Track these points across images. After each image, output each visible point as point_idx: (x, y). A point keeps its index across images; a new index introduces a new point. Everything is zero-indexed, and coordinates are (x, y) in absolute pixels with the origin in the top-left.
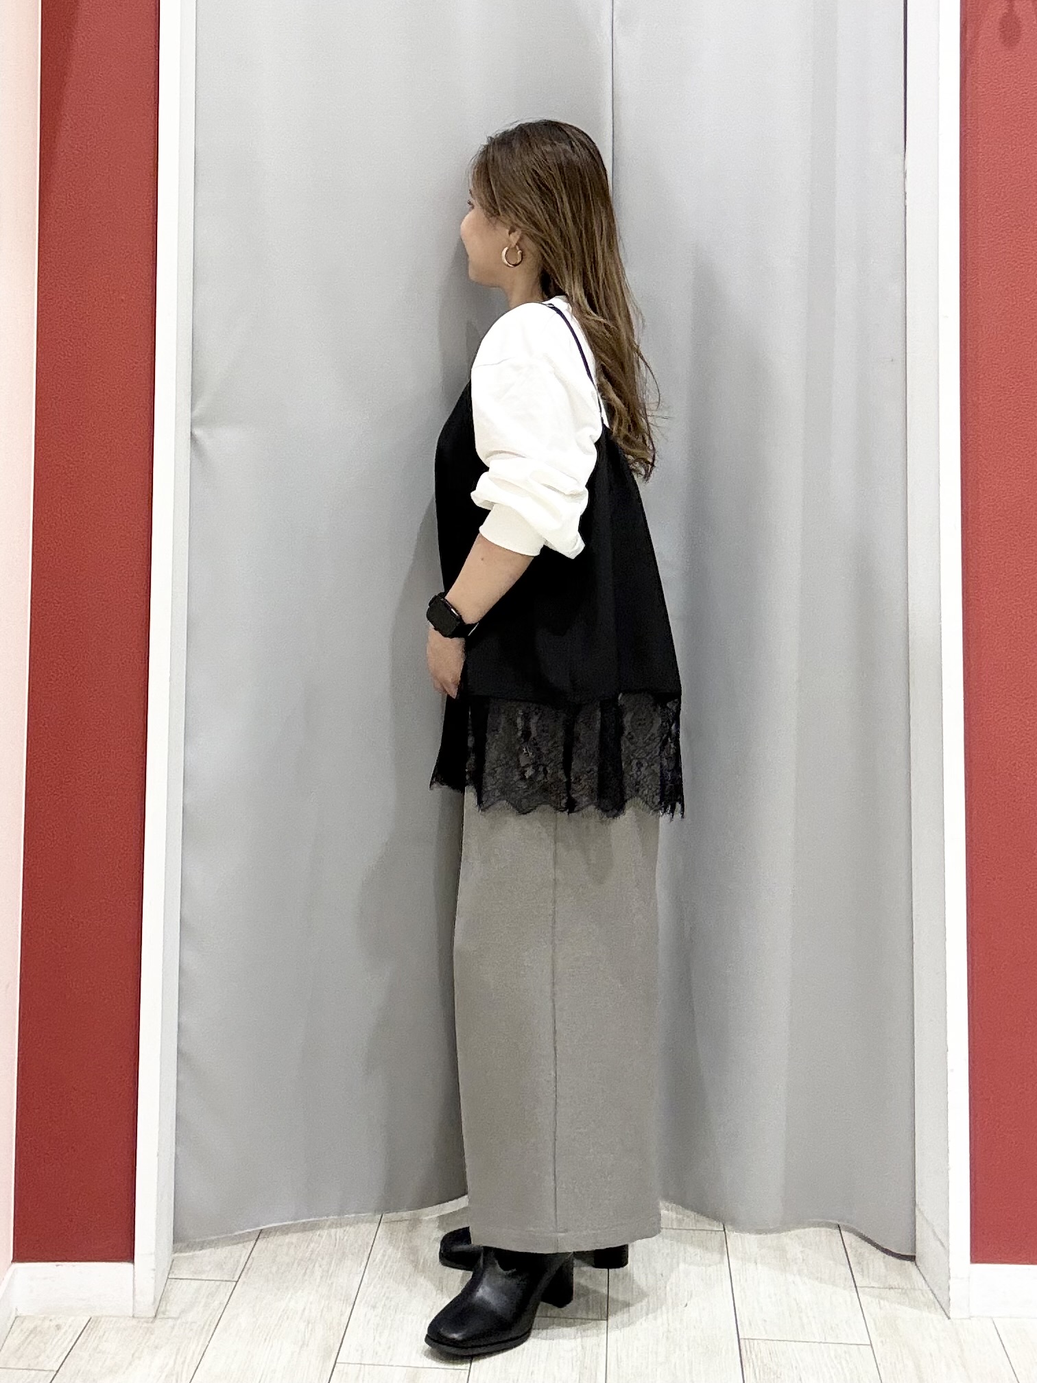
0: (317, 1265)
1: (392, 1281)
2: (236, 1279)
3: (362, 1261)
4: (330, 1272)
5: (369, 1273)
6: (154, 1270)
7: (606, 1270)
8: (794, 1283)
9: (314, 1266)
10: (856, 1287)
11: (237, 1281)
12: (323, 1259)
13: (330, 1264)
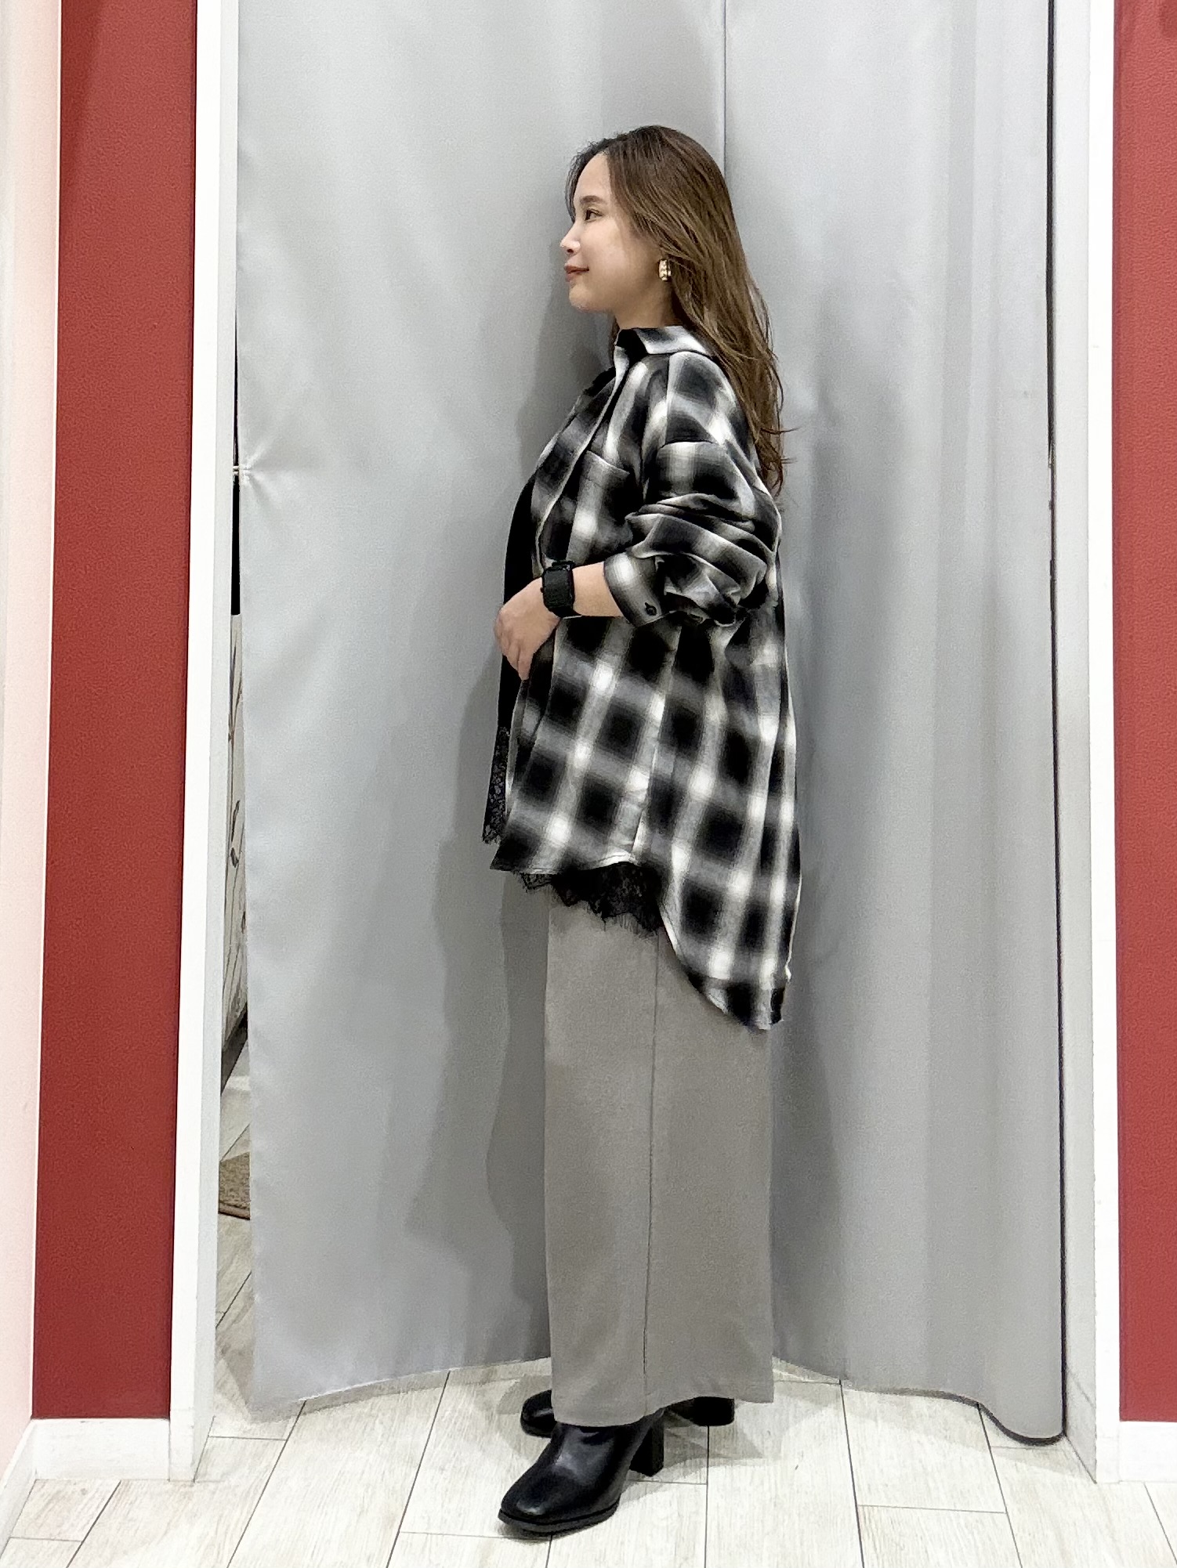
0: (377, 1422)
1: (462, 1440)
2: (286, 1438)
3: (429, 1417)
4: (393, 1429)
5: (437, 1431)
6: (193, 1427)
7: (706, 1428)
8: (919, 1442)
9: (374, 1423)
10: (990, 1448)
11: (287, 1440)
12: (383, 1414)
13: (393, 1420)
